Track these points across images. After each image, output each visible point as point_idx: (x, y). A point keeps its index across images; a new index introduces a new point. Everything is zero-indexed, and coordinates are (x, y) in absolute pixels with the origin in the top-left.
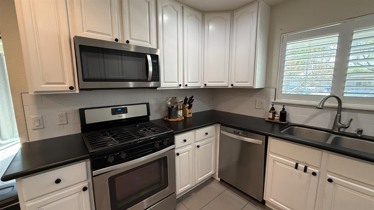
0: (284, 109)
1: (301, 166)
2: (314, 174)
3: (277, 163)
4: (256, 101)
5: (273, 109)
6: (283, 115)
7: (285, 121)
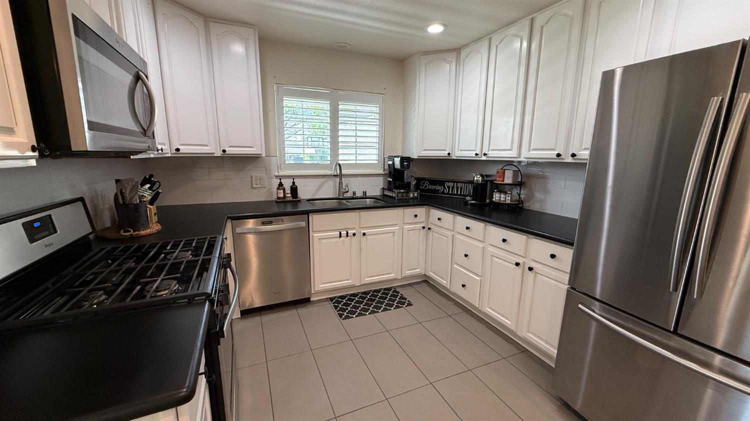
0: (294, 183)
1: (344, 233)
2: (354, 234)
3: (323, 241)
4: (251, 176)
5: (281, 185)
6: (294, 190)
7: (297, 197)
